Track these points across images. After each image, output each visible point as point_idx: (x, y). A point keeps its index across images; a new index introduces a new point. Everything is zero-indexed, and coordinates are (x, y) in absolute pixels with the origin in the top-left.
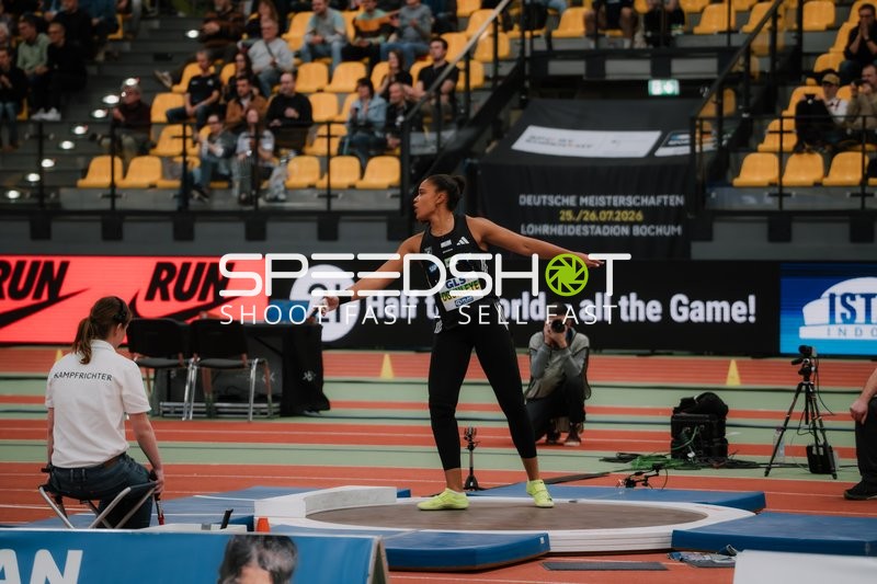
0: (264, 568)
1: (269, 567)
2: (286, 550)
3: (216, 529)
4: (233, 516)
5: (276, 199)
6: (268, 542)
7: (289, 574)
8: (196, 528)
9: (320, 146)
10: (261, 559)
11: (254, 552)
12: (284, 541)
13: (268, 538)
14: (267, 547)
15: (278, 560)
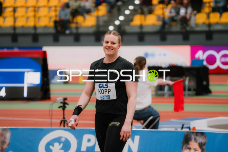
0: (196, 142)
1: (198, 142)
2: (203, 137)
3: (179, 130)
4: (184, 126)
5: (192, 27)
6: (197, 134)
7: (204, 144)
8: (173, 130)
9: (207, 10)
10: (195, 139)
11: (193, 137)
12: (202, 134)
13: (197, 133)
14: (197, 135)
15: (201, 140)
